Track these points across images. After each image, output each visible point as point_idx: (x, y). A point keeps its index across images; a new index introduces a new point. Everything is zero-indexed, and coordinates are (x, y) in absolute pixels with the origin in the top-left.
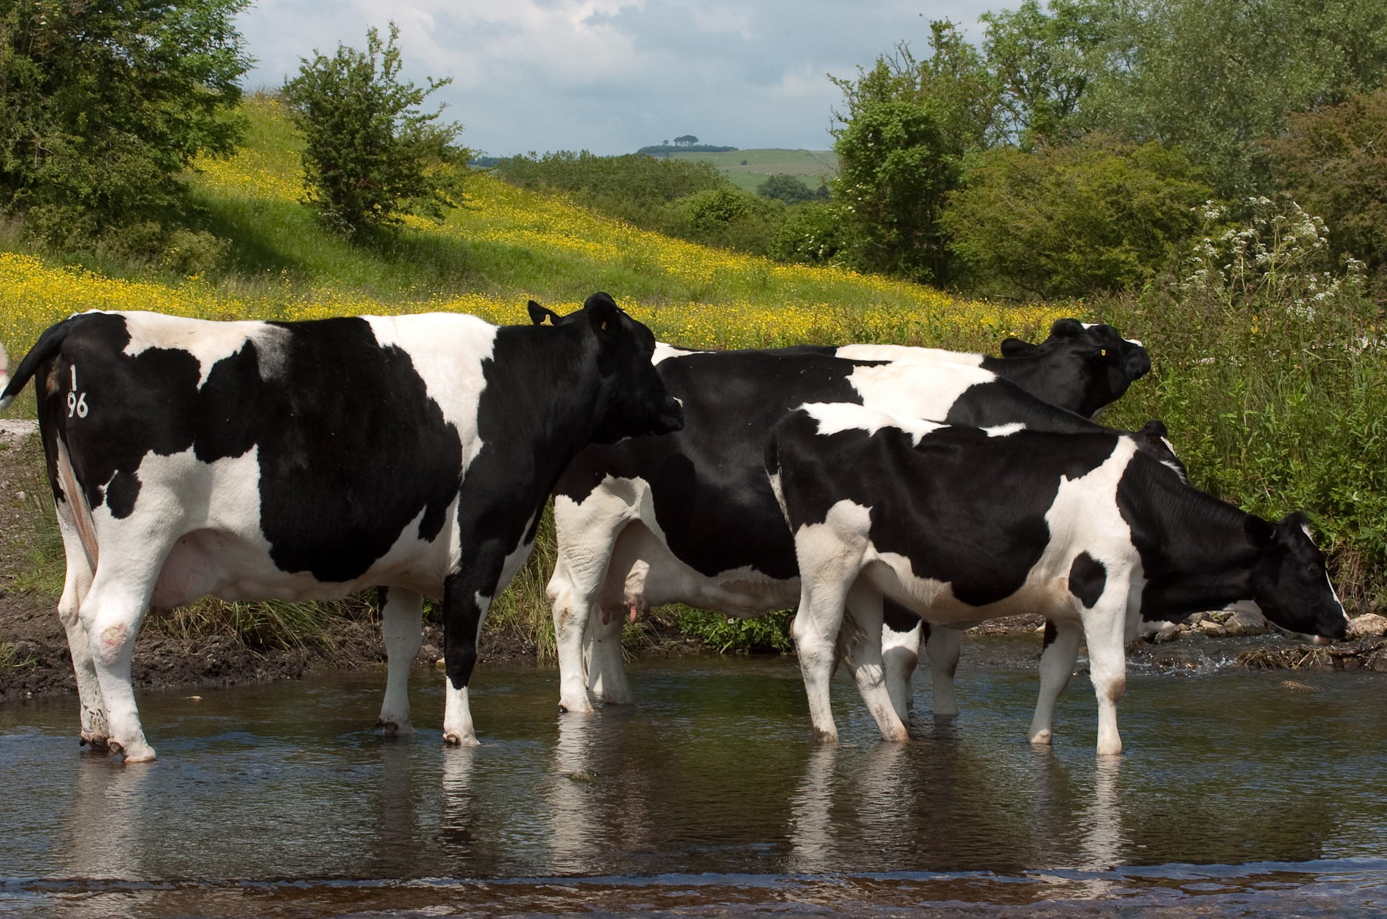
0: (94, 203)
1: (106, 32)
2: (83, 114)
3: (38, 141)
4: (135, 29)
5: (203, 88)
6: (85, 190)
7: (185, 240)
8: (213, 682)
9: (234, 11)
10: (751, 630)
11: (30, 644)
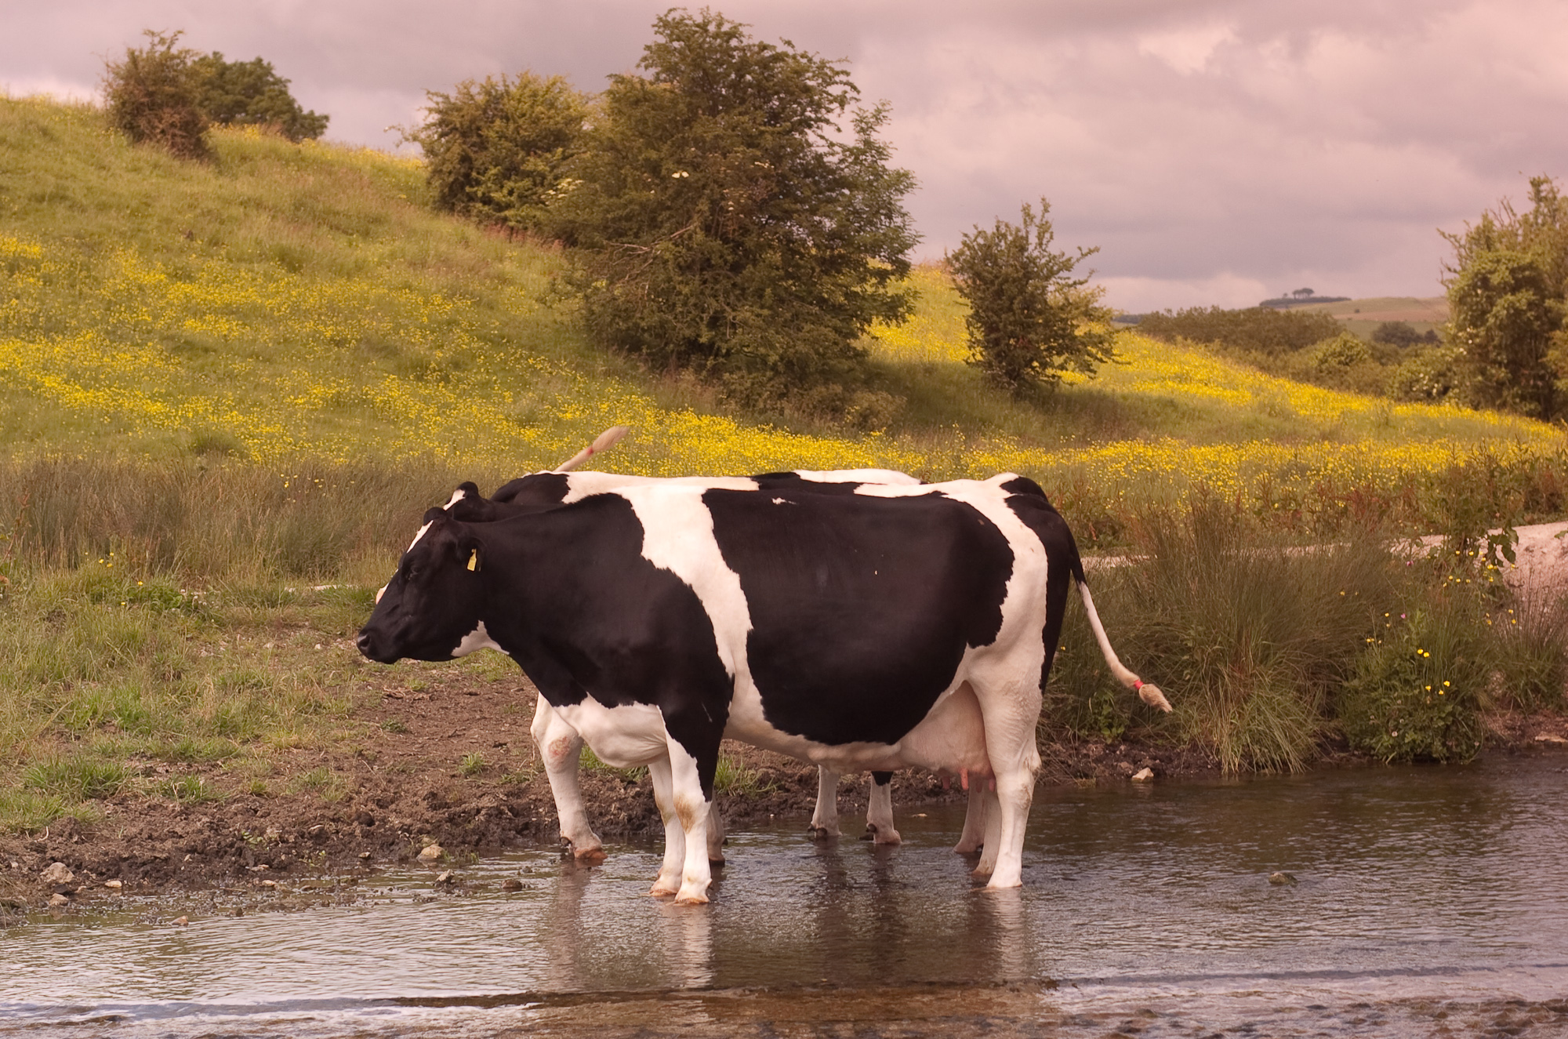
0: (781, 368)
1: (788, 215)
2: (768, 291)
3: (730, 315)
4: (813, 211)
5: (874, 263)
6: (773, 358)
7: (864, 400)
8: (935, 800)
9: (902, 193)
10: (1414, 741)
11: (771, 771)
